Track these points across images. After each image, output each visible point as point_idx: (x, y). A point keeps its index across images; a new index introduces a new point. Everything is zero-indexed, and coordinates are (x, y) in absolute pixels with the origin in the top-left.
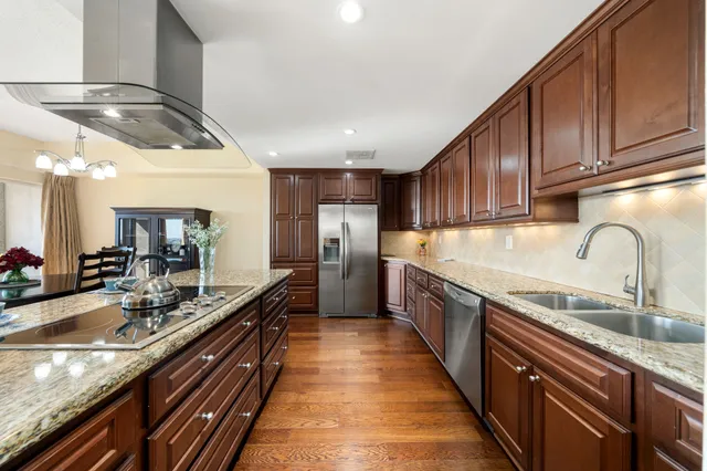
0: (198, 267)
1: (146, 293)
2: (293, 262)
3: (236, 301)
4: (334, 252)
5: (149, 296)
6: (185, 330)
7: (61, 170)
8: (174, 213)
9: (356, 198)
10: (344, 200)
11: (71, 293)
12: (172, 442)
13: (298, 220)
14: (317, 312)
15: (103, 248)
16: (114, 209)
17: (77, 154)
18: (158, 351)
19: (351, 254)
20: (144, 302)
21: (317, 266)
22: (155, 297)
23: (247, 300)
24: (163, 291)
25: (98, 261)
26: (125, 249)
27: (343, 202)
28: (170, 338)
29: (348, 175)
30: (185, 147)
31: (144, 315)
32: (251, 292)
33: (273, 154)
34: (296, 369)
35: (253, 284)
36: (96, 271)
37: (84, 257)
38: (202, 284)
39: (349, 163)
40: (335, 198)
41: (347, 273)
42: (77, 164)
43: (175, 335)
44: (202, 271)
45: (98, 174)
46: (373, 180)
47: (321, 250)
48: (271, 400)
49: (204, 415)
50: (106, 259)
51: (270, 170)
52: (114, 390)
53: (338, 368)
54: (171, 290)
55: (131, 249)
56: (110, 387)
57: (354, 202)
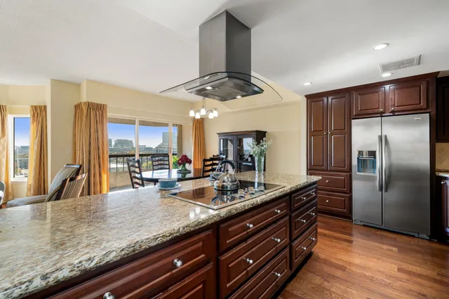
0: (255, 169)
1: (224, 182)
2: (327, 170)
3: (270, 194)
4: (369, 164)
5: (225, 184)
6: (237, 205)
7: (198, 116)
8: (247, 134)
9: (397, 109)
10: (382, 113)
11: (200, 178)
12: (230, 266)
13: (331, 134)
14: (350, 218)
15: (214, 156)
16: (218, 134)
17: (203, 107)
18: (223, 212)
19: (390, 167)
20: (223, 186)
21: (351, 177)
22: (229, 185)
23: (278, 195)
24: (232, 182)
25: (211, 162)
26: (222, 156)
27: (381, 115)
28: (229, 208)
29: (387, 87)
30: (243, 96)
31: (223, 194)
32: (282, 190)
33: (307, 84)
34: (324, 259)
35: (285, 184)
36: (210, 168)
37: (205, 160)
38: (256, 180)
39: (387, 76)
40: (370, 111)
41: (386, 186)
42: (203, 112)
43: (232, 207)
44: (257, 172)
45: (211, 116)
46: (423, 87)
47: (355, 162)
48: (300, 274)
49: (248, 260)
50: (214, 162)
51: (306, 96)
52: (203, 225)
53: (367, 274)
54: (235, 181)
55: (224, 157)
56: (202, 223)
57: (394, 113)
